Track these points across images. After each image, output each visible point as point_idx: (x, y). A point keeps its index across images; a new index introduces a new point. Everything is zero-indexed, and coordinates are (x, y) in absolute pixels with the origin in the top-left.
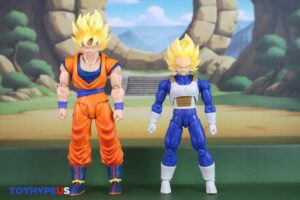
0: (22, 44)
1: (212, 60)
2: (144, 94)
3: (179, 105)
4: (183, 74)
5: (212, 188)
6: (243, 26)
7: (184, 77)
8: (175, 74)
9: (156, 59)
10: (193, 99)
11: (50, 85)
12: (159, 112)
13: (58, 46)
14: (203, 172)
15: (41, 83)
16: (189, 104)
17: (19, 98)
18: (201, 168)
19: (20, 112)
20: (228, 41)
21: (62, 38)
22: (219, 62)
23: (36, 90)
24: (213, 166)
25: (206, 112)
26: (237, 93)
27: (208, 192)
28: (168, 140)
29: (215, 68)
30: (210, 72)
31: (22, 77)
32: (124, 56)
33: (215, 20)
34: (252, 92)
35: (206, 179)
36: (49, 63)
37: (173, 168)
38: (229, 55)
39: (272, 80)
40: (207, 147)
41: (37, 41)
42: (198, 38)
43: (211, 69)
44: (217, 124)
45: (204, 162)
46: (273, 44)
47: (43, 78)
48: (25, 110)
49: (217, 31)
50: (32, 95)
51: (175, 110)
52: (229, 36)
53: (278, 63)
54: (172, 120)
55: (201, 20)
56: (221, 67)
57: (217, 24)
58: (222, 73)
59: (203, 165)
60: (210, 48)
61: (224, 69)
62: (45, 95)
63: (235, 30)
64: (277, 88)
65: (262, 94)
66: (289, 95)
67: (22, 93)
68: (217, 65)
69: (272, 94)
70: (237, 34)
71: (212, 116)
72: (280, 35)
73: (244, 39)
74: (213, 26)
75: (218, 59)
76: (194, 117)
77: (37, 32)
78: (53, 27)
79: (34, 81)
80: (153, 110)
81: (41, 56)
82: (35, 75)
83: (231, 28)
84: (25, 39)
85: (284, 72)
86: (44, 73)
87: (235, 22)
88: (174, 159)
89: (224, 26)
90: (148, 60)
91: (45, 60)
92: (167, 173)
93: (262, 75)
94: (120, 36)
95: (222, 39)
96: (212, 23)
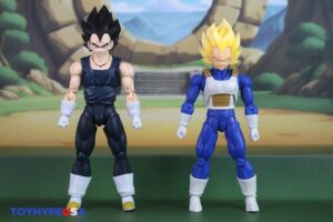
0: (9, 33)
2: (153, 93)
3: (215, 105)
4: (222, 68)
6: (273, 13)
7: (220, 71)
8: (211, 67)
9: (167, 52)
10: (232, 98)
11: (42, 82)
12: (191, 113)
13: (52, 35)
14: (242, 186)
15: (32, 80)
16: (227, 104)
17: (6, 98)
19: (7, 114)
20: (256, 30)
21: (56, 26)
22: (244, 56)
23: (26, 88)
25: (246, 114)
26: (268, 92)
27: (248, 209)
31: (9, 72)
32: (131, 48)
33: (239, 5)
34: (284, 91)
35: (245, 194)
36: (41, 56)
37: (205, 181)
39: (308, 78)
41: (28, 30)
45: (243, 174)
46: (310, 34)
47: (34, 73)
48: (13, 112)
49: (242, 19)
50: (21, 94)
51: (209, 111)
52: (256, 23)
53: (316, 57)
54: (206, 123)
55: (224, 4)
56: (246, 62)
57: (242, 10)
58: (247, 68)
59: (242, 177)
61: (250, 64)
62: (36, 93)
63: (263, 17)
64: (314, 87)
65: (295, 94)
66: (329, 96)
67: (9, 91)
68: (242, 59)
69: (308, 94)
70: (266, 22)
71: (254, 118)
72: (318, 23)
73: (275, 28)
74: (238, 12)
76: (232, 119)
77: (27, 18)
78: (46, 13)
79: (24, 77)
80: (183, 111)
81: (31, 47)
82: (24, 70)
83: (258, 15)
84: (13, 27)
85: (323, 68)
86: (35, 67)
87: (264, 7)
89: (250, 12)
90: (158, 52)
91: (35, 51)
92: (197, 187)
93: (297, 71)
95: (247, 27)
96: (237, 8)
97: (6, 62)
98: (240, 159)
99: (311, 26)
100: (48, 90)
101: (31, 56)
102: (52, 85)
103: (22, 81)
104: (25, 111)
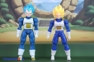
0: (3, 9)
1: (69, 14)
2: (45, 26)
3: (57, 29)
4: (59, 18)
5: (69, 58)
6: (80, 3)
7: (59, 19)
9: (49, 14)
10: (62, 27)
11: (13, 23)
12: (51, 32)
13: (16, 9)
15: (10, 22)
17: (2, 28)
18: (65, 51)
20: (75, 8)
21: (17, 7)
23: (8, 25)
24: (69, 50)
25: (67, 32)
26: (79, 25)
27: (68, 59)
28: (53, 41)
29: (70, 17)
30: (68, 18)
32: (39, 13)
34: (83, 25)
35: (67, 55)
36: (12, 15)
38: (75, 12)
39: (90, 21)
40: (67, 44)
41: (8, 8)
42: (64, 7)
43: (69, 17)
44: (71, 36)
46: (91, 9)
47: (10, 20)
48: (4, 32)
49: (71, 4)
50: (7, 26)
51: (56, 31)
52: (75, 6)
53: (92, 15)
54: (55, 34)
56: (72, 17)
57: (71, 2)
58: (73, 19)
60: (68, 10)
61: (73, 17)
62: (11, 26)
63: (77, 4)
64: (92, 24)
65: (87, 26)
67: (3, 26)
68: (71, 16)
69: (91, 26)
71: (69, 33)
73: (80, 7)
74: (70, 3)
75: (71, 14)
76: (63, 33)
77: (8, 5)
78: (14, 3)
79: (7, 22)
81: (9, 13)
82: (8, 20)
87: (78, 1)
88: (56, 48)
89: (73, 3)
90: (47, 14)
91: (11, 14)
92: (53, 53)
94: (37, 6)
95: (72, 7)
96: (69, 1)
97: (2, 17)
98: (65, 45)
99: (91, 6)
100: (15, 25)
101: (9, 16)
102: (16, 24)
103: (7, 23)
104: (8, 31)
